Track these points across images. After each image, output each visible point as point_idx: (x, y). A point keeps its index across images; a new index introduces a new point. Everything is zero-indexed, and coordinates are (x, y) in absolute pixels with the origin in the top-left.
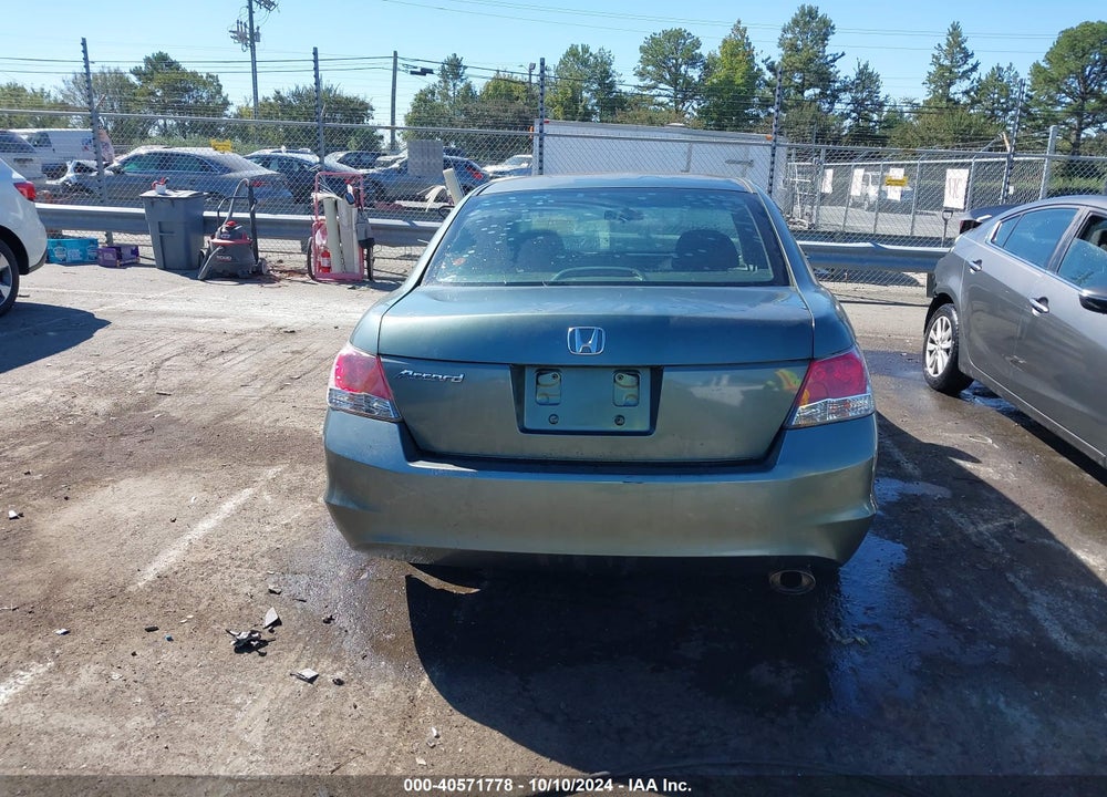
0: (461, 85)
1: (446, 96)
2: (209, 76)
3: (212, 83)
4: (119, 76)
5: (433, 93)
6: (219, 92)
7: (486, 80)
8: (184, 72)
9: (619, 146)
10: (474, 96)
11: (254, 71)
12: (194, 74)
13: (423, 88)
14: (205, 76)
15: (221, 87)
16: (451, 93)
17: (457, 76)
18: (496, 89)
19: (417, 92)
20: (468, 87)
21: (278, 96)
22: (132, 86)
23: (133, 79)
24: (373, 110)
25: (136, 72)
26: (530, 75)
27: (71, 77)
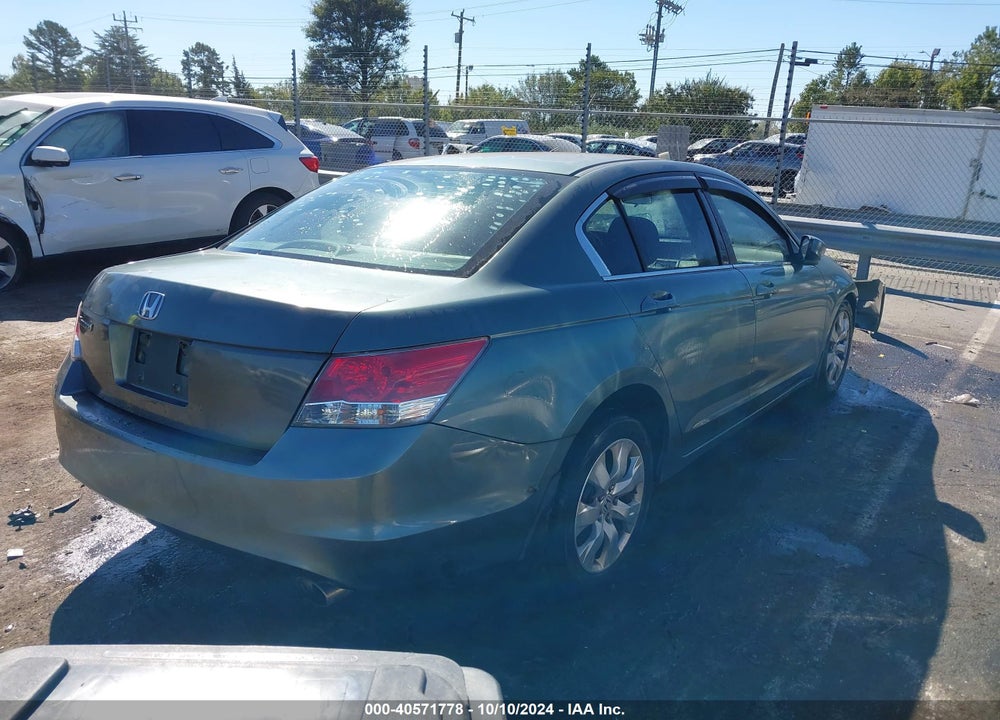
0: (855, 74)
1: (837, 85)
2: (627, 74)
3: (629, 80)
4: (559, 75)
5: (824, 83)
6: (633, 87)
7: (882, 68)
8: (609, 71)
9: (896, 132)
10: (868, 84)
11: (654, 68)
12: (615, 73)
13: (816, 77)
14: (624, 73)
15: (635, 82)
16: (844, 82)
17: (853, 65)
18: (891, 76)
19: (809, 82)
20: (863, 75)
21: (669, 89)
22: (568, 84)
23: (569, 78)
24: (752, 100)
25: (572, 73)
26: (932, 62)
27: (525, 77)
